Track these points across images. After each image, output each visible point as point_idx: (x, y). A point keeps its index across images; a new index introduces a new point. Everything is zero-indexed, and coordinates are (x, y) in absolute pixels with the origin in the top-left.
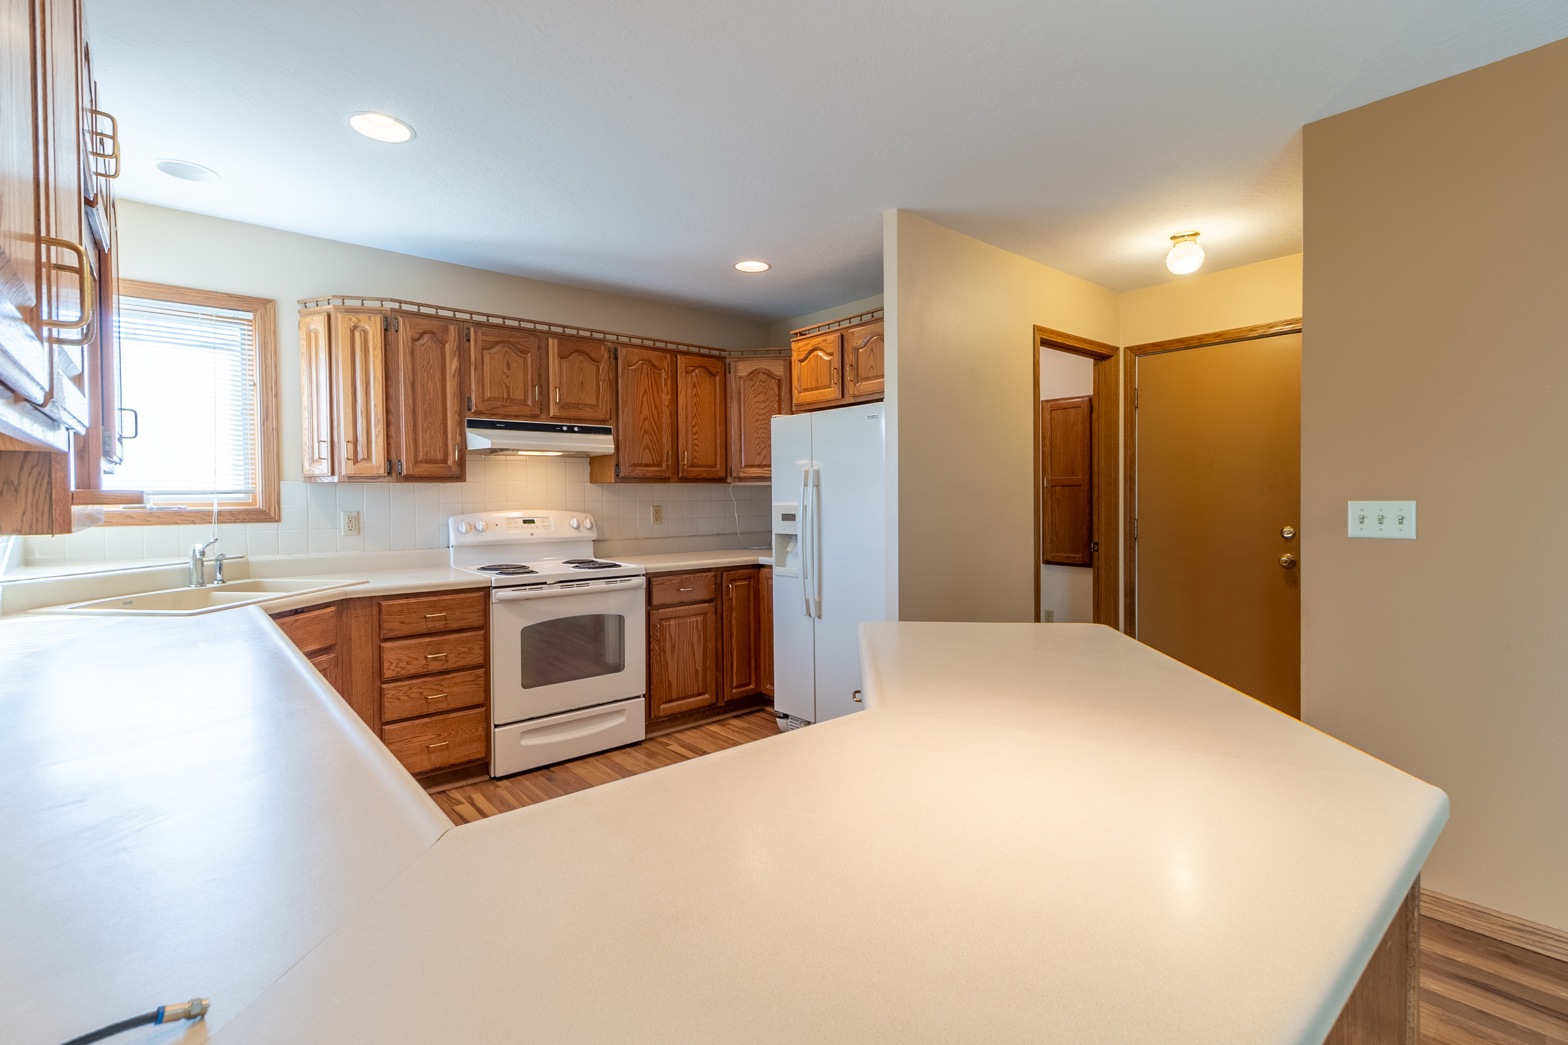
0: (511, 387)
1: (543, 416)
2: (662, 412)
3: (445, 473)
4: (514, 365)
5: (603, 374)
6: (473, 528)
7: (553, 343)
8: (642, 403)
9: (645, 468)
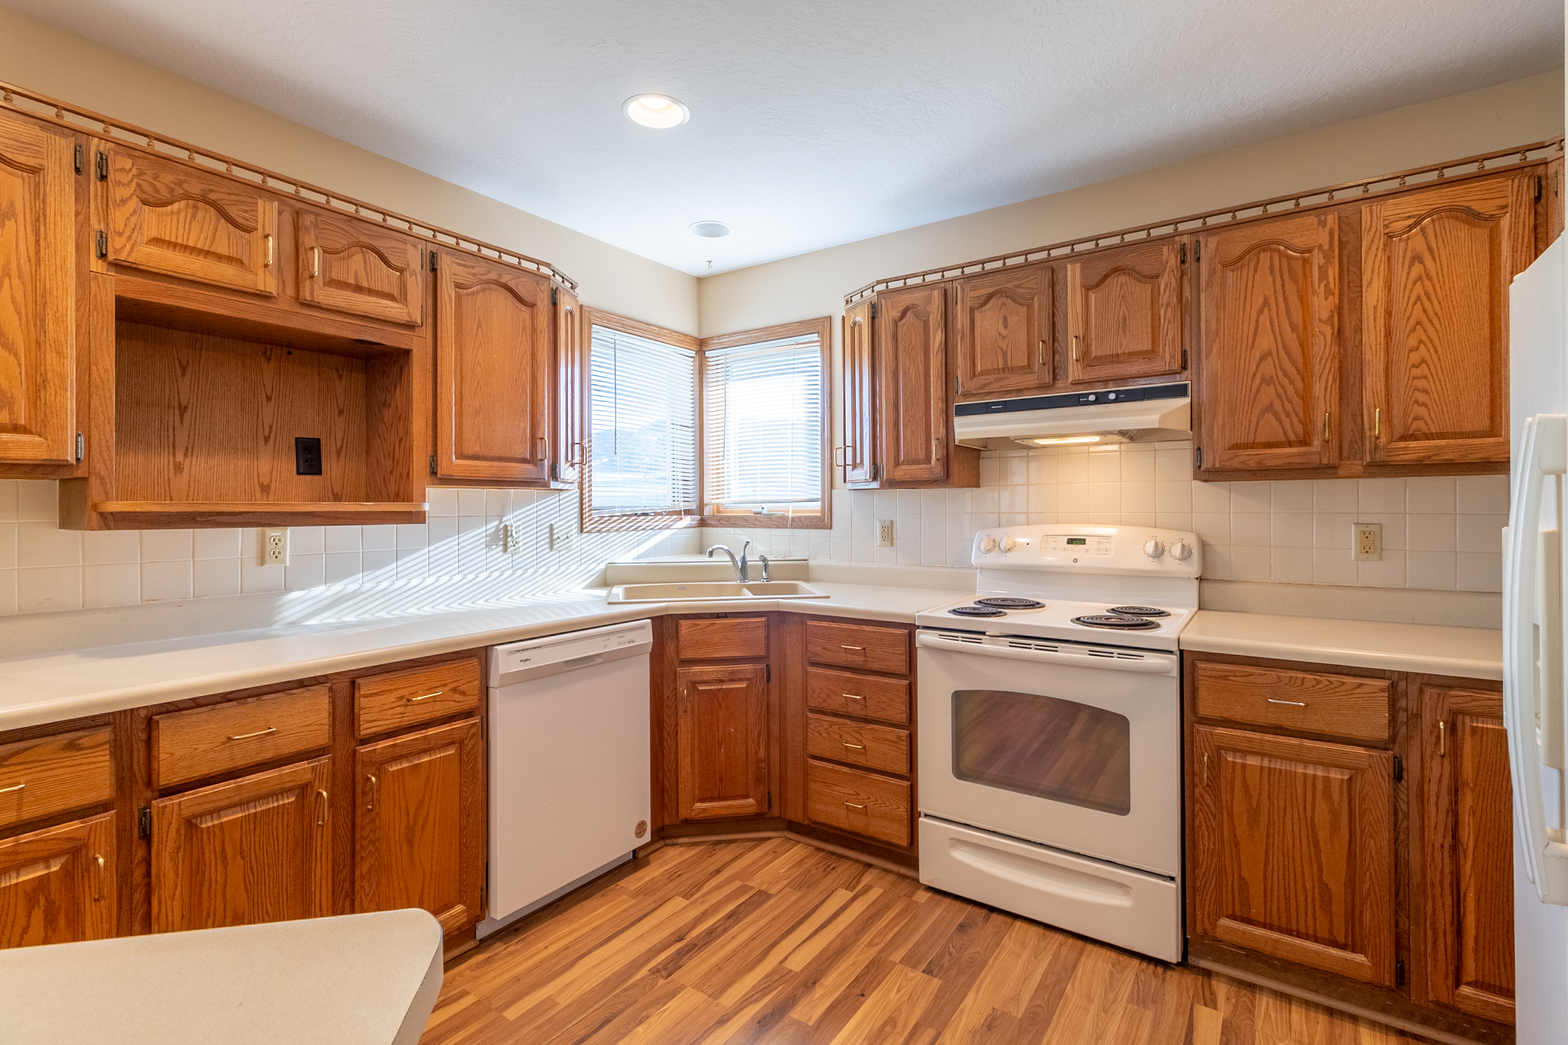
0: (1009, 351)
1: (1059, 384)
2: (1313, 335)
3: (925, 476)
4: (1013, 320)
5: (1167, 294)
6: (995, 545)
7: (1074, 270)
8: (1257, 328)
9: (1262, 451)
